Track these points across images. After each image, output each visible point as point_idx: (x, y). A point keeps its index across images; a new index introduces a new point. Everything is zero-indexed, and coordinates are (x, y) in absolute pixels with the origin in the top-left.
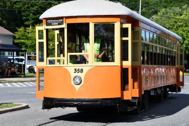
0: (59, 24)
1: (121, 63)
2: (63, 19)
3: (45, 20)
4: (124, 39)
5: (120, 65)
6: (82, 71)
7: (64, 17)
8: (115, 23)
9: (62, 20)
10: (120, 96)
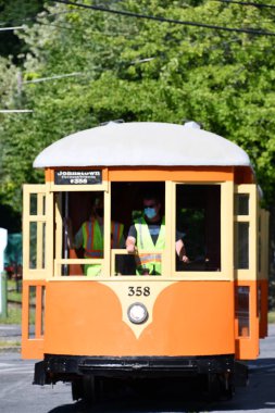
0: (90, 182)
1: (235, 275)
2: (101, 171)
3: (52, 171)
4: (241, 218)
5: (232, 279)
6: (147, 291)
7: (104, 167)
8: (222, 185)
9: (98, 173)
10: (232, 351)
